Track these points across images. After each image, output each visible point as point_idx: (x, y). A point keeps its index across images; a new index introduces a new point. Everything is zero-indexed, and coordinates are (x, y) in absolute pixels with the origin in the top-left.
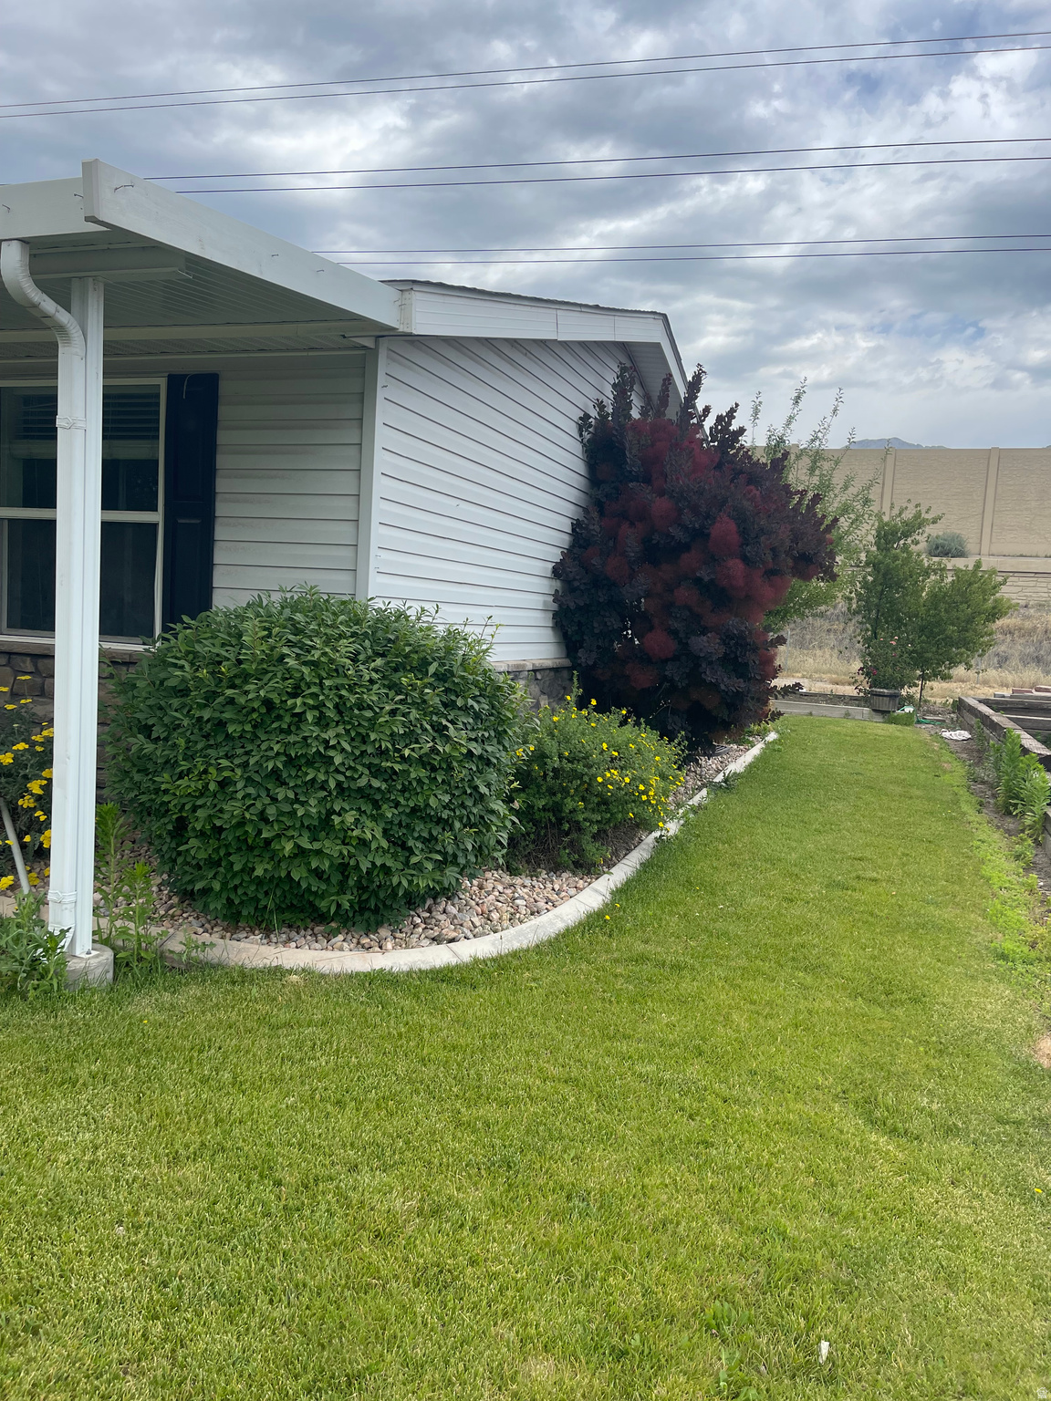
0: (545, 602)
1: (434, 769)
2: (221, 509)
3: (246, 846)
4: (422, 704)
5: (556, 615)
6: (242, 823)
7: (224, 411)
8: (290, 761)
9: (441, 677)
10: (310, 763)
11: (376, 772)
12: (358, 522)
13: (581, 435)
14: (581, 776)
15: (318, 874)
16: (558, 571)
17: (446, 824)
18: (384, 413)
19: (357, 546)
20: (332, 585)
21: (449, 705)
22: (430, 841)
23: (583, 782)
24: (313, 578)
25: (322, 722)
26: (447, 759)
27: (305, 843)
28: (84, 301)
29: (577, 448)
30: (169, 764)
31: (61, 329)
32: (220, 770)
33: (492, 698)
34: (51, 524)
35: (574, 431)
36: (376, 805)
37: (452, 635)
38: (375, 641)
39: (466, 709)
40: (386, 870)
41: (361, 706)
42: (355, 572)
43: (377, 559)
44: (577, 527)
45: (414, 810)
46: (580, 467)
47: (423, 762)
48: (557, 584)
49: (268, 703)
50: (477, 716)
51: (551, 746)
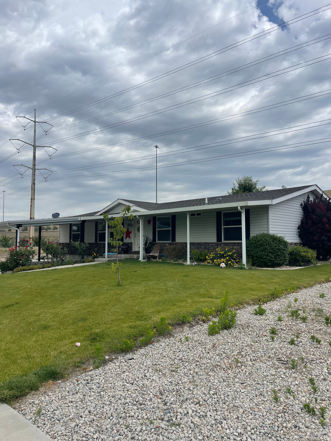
0: (297, 233)
1: (279, 250)
2: (251, 224)
3: (260, 258)
4: (277, 244)
5: (299, 235)
6: (259, 256)
7: (250, 213)
8: (264, 249)
9: (279, 241)
10: (266, 250)
11: (273, 250)
12: (268, 225)
13: (301, 206)
14: (299, 254)
15: (267, 260)
16: (298, 228)
17: (280, 256)
18: (270, 212)
19: (268, 228)
20: (266, 232)
21: (280, 244)
22: (279, 258)
23: (299, 255)
24: (263, 232)
25: (267, 245)
26: (280, 249)
27: (266, 257)
28: (243, 209)
29: (301, 209)
30: (252, 251)
31: (242, 212)
32: (257, 250)
33: (285, 243)
34: (241, 227)
35: (300, 206)
36: (273, 254)
37: (280, 237)
38: (271, 238)
39: (282, 244)
40: (274, 261)
41: (270, 244)
42: (268, 230)
43: (270, 229)
44: (302, 221)
45: (277, 254)
46: (302, 211)
47: (277, 249)
48: (299, 230)
49: (261, 244)
50: (283, 245)
51: (295, 251)
